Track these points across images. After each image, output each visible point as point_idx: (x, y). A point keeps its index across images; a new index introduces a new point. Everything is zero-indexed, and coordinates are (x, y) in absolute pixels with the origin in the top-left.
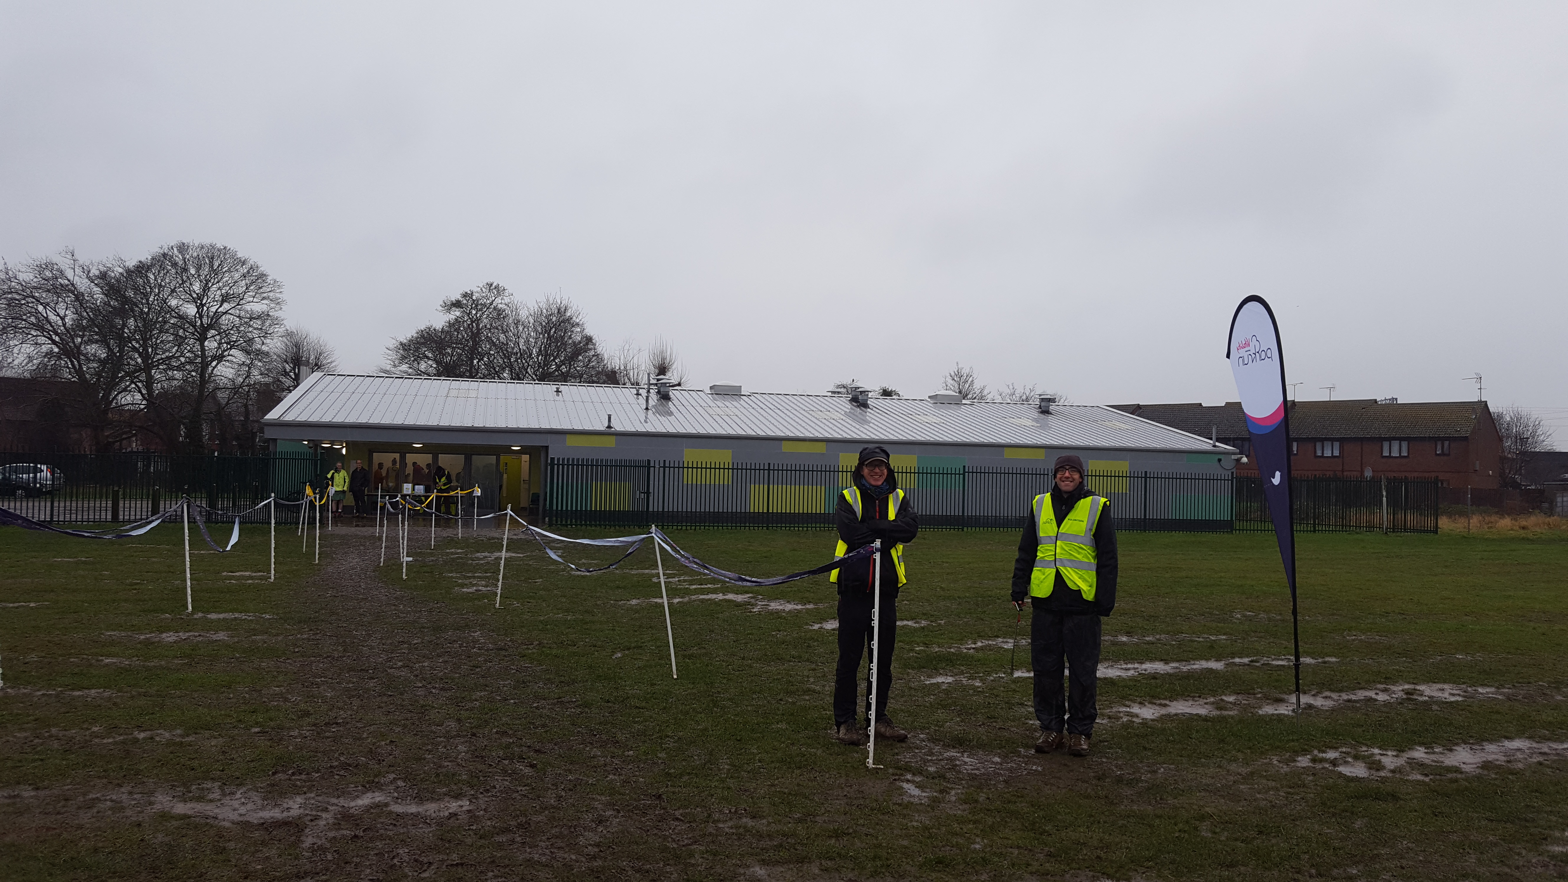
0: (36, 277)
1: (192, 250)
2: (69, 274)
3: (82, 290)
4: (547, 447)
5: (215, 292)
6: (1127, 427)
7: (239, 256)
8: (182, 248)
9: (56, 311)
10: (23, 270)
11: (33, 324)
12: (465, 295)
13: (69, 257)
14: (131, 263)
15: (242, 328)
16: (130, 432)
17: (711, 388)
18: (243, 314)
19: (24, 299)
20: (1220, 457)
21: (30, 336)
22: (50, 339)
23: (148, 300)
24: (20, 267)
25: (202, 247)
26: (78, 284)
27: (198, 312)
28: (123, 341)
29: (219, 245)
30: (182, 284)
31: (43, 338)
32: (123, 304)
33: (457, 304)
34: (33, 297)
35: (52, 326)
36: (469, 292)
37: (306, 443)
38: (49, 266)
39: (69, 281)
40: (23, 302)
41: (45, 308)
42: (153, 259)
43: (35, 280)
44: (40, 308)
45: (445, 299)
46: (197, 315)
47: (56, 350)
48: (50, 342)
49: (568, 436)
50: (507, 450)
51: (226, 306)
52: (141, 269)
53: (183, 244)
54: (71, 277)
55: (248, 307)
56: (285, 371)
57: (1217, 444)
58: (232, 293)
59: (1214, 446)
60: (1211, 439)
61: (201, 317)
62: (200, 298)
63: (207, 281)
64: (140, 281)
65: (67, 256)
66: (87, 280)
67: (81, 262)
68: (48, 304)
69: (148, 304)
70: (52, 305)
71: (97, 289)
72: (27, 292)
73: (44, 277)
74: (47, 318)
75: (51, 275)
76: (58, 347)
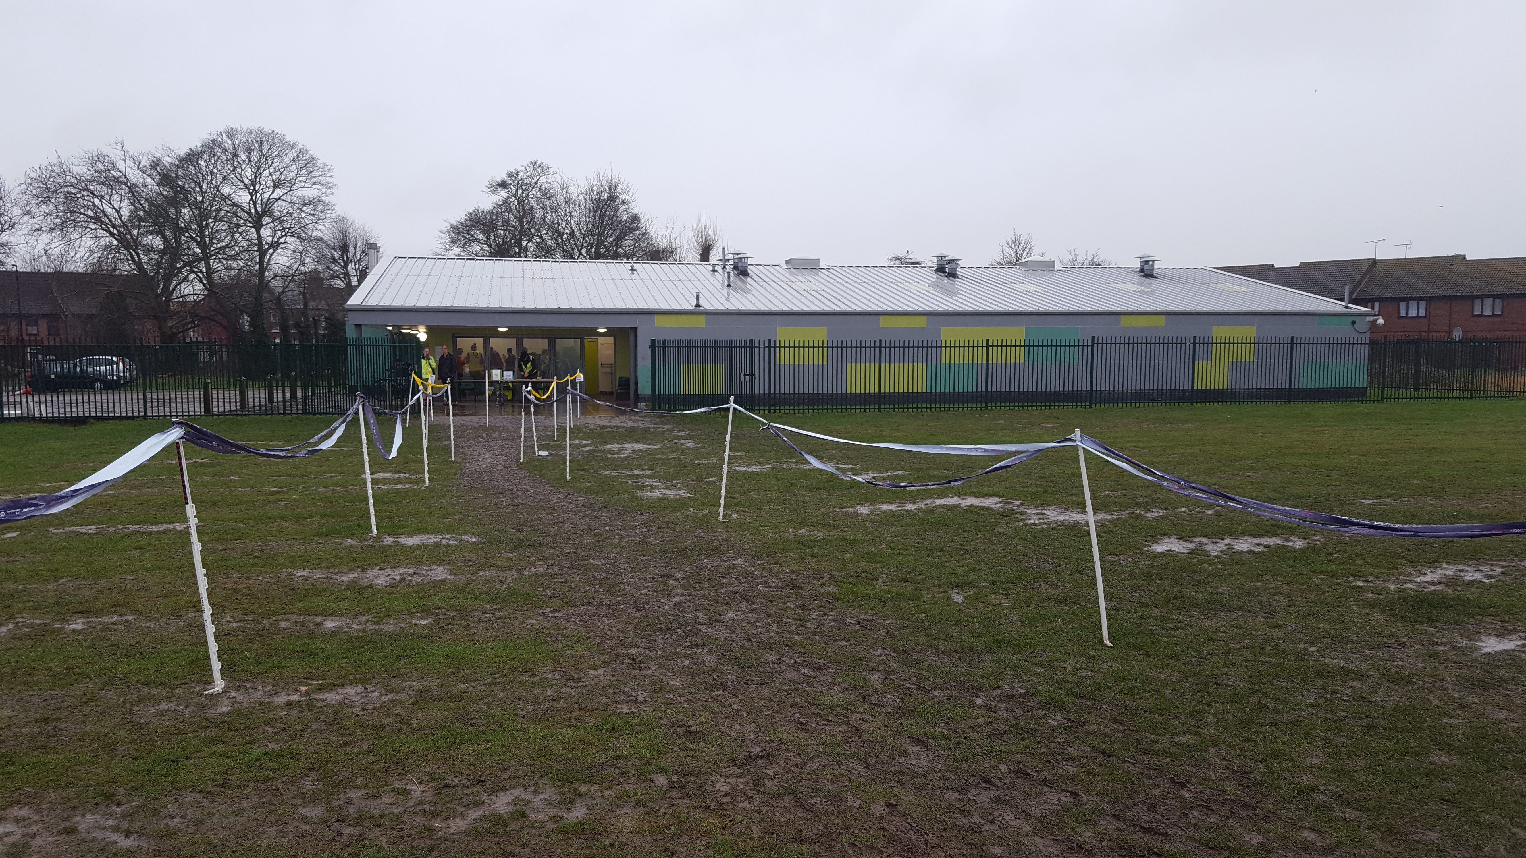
0: (89, 170)
1: (241, 135)
2: (121, 166)
3: (135, 181)
4: (635, 329)
5: (266, 179)
6: (1243, 289)
7: (287, 140)
8: (231, 134)
9: (111, 204)
10: (76, 163)
11: (92, 218)
12: (510, 175)
13: (120, 148)
14: (182, 152)
15: (295, 215)
16: (193, 322)
17: (787, 262)
18: (294, 199)
19: (80, 192)
20: (1354, 319)
21: (88, 230)
22: (108, 231)
23: (201, 188)
24: (72, 160)
25: (251, 132)
26: (131, 175)
27: (251, 199)
28: (178, 231)
29: (267, 130)
30: (234, 170)
31: (101, 231)
32: (176, 193)
33: (503, 185)
34: (88, 190)
35: (110, 220)
36: (514, 171)
37: (390, 328)
38: (101, 158)
39: (120, 172)
40: (78, 195)
41: (100, 200)
42: (203, 146)
43: (89, 172)
44: (97, 201)
45: (491, 180)
46: (251, 202)
47: (115, 242)
48: (108, 235)
49: (657, 317)
50: (592, 332)
51: (278, 192)
52: (192, 157)
53: (232, 129)
54: (122, 169)
55: (299, 193)
56: (334, 259)
57: (1350, 305)
58: (282, 178)
59: (1347, 307)
60: (1342, 300)
61: (255, 203)
62: (253, 183)
63: (258, 168)
64: (192, 169)
65: (117, 147)
66: (138, 171)
67: (131, 153)
68: (103, 197)
69: (201, 191)
70: (107, 197)
71: (149, 181)
72: (83, 185)
73: (97, 169)
74: (103, 211)
75: (103, 168)
76: (116, 239)
